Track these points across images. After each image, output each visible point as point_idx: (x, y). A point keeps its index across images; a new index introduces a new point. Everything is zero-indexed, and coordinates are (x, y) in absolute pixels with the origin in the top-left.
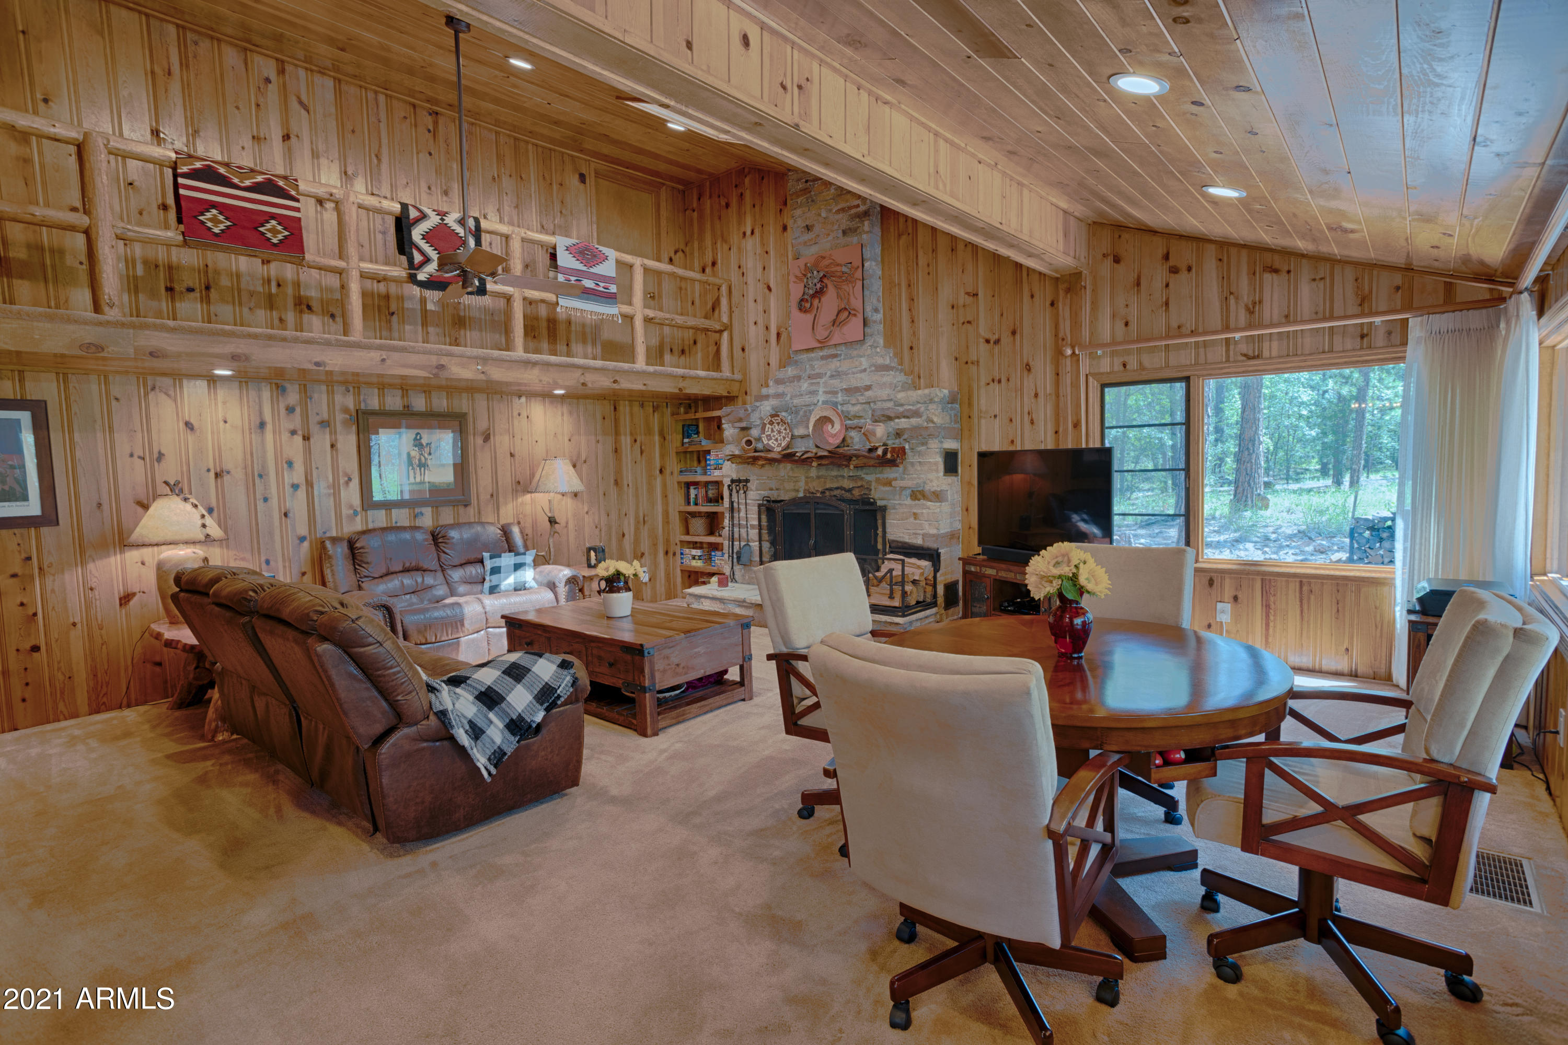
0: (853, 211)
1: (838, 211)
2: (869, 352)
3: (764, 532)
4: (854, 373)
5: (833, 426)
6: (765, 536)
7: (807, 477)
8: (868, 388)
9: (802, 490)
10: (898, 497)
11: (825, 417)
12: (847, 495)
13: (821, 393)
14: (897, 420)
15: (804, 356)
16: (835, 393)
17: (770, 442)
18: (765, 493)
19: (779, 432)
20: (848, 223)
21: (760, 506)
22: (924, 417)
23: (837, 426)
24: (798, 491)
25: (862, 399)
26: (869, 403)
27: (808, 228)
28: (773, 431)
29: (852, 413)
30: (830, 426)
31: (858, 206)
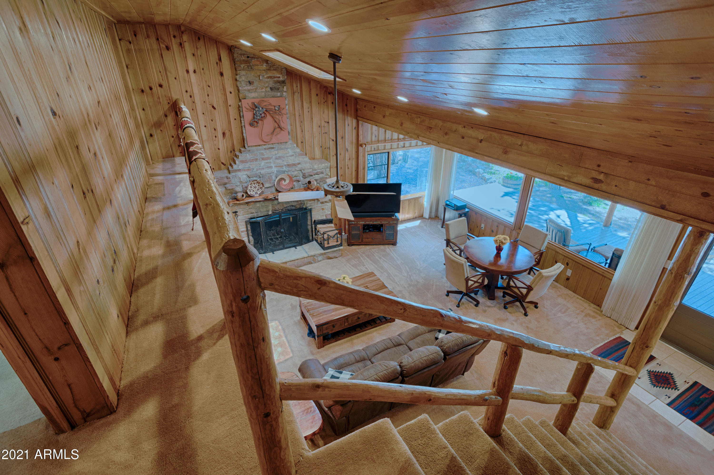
0: (275, 79)
1: (268, 77)
2: (290, 146)
3: (250, 232)
4: (287, 157)
5: (285, 181)
6: (250, 234)
7: (273, 205)
8: (299, 164)
9: (271, 210)
10: (316, 204)
11: (281, 178)
12: (294, 208)
13: (273, 167)
14: (314, 176)
15: (254, 148)
16: (281, 167)
17: (251, 193)
18: (250, 216)
19: (255, 187)
20: (273, 84)
21: (246, 222)
22: (325, 174)
23: (287, 181)
24: (268, 211)
25: (297, 169)
26: (301, 170)
27: (250, 83)
28: (251, 187)
29: (294, 175)
30: (283, 182)
31: (279, 77)
